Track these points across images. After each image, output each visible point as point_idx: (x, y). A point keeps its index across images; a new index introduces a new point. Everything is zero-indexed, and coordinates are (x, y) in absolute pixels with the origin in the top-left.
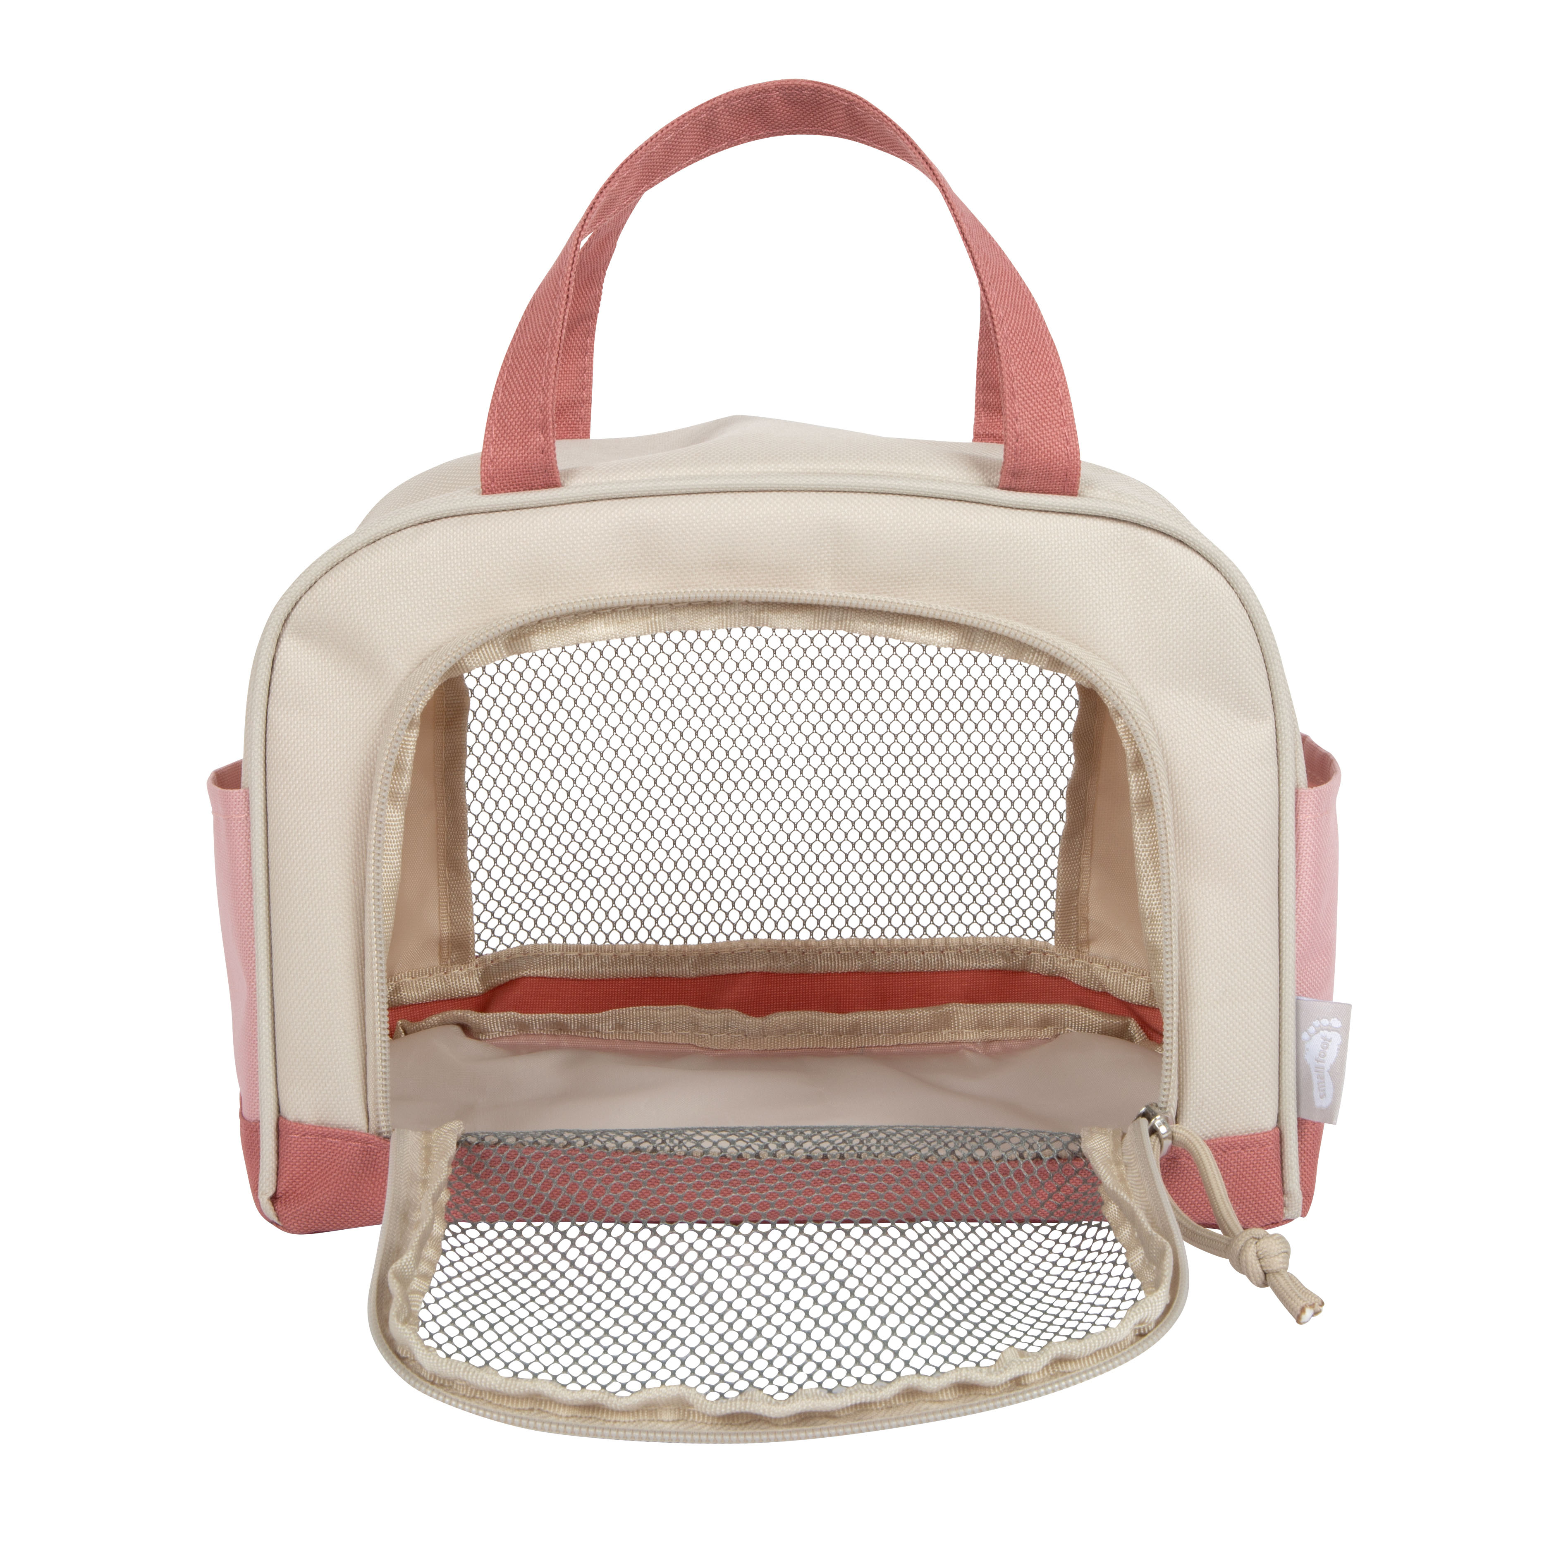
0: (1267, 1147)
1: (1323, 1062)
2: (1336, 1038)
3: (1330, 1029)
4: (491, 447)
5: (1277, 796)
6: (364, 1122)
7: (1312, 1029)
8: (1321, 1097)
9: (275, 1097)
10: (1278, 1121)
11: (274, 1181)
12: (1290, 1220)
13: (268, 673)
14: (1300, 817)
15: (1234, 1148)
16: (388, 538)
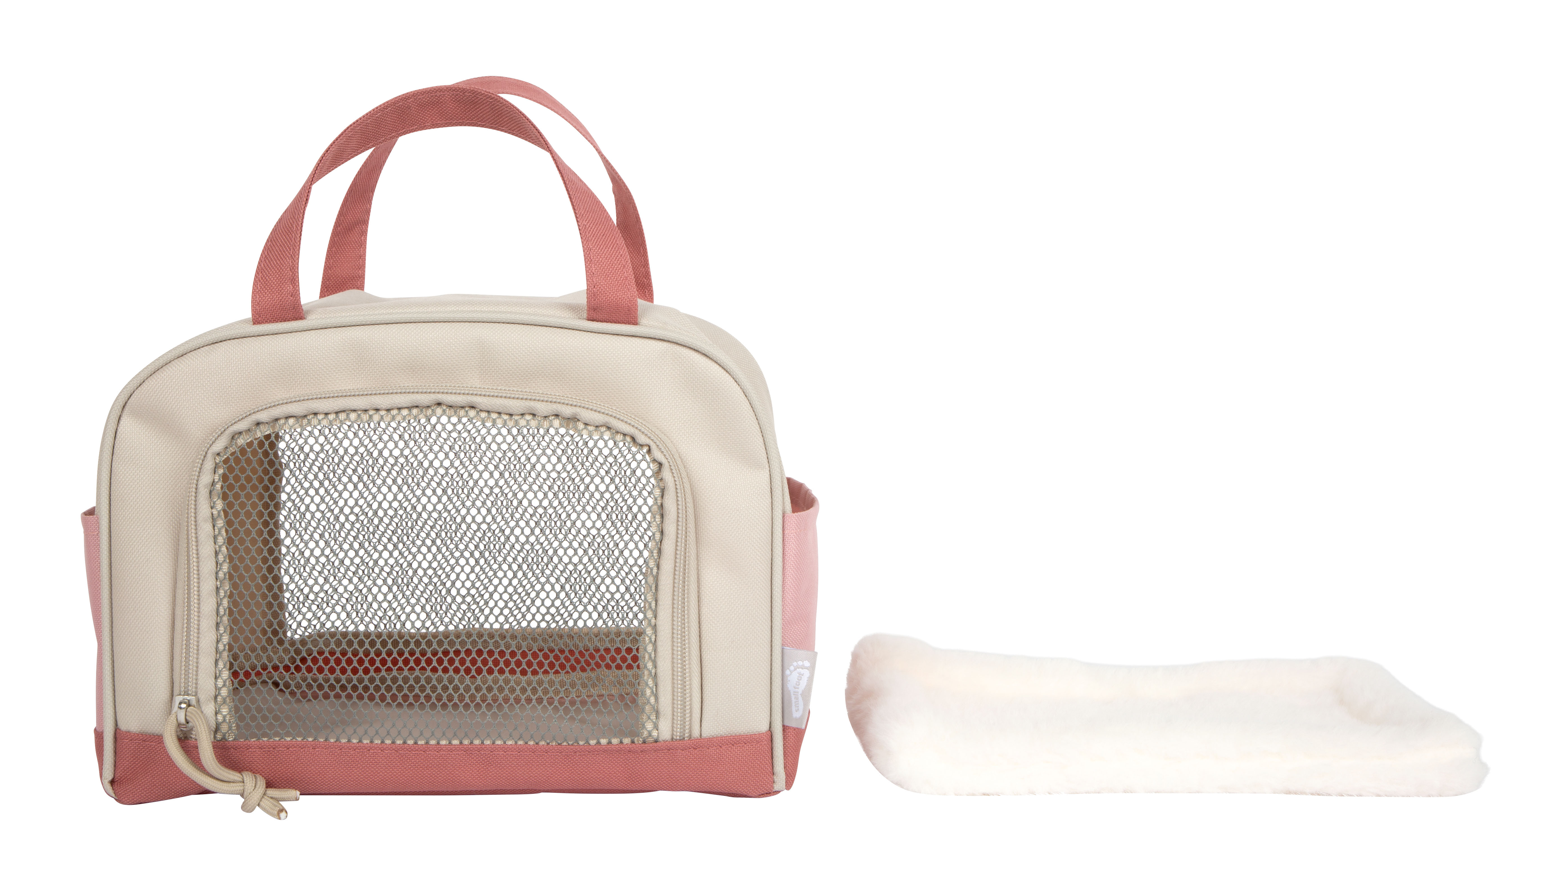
0: (762, 743)
1: (798, 688)
2: (806, 673)
3: (803, 667)
4: (257, 295)
5: (770, 518)
7: (792, 668)
8: (796, 711)
9: (114, 715)
10: (770, 727)
11: (112, 771)
12: (779, 792)
13: (112, 440)
14: (786, 532)
15: (741, 743)
16: (191, 353)
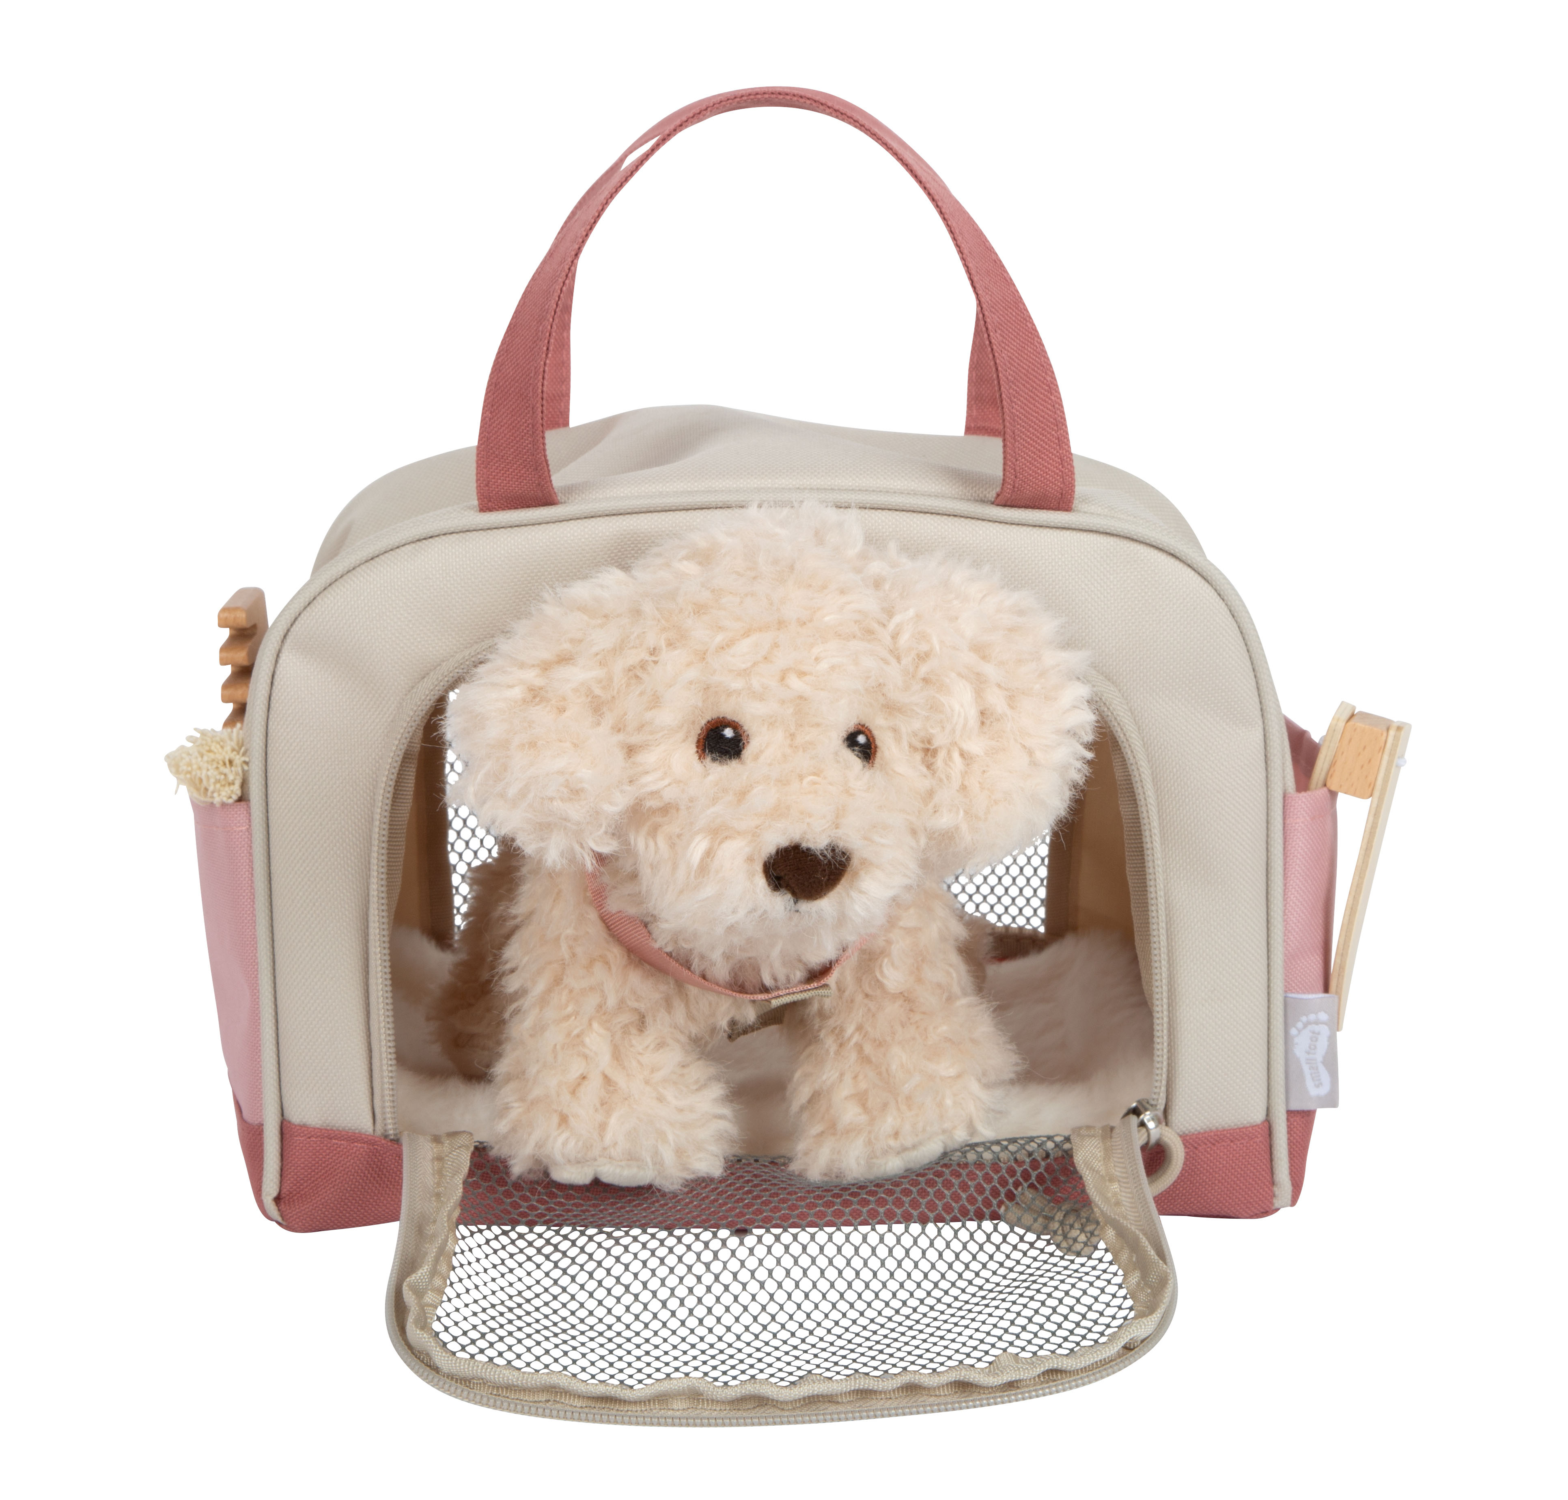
0: (1256, 1139)
1: (1314, 1052)
2: (1324, 1031)
3: (1317, 1023)
5: (1265, 800)
6: (370, 1123)
7: (1300, 1025)
8: (1316, 1087)
9: (279, 1101)
10: (1267, 1115)
11: (278, 1183)
12: (1278, 1209)
13: (268, 689)
14: (1288, 822)
15: (1223, 1141)
16: (386, 555)
